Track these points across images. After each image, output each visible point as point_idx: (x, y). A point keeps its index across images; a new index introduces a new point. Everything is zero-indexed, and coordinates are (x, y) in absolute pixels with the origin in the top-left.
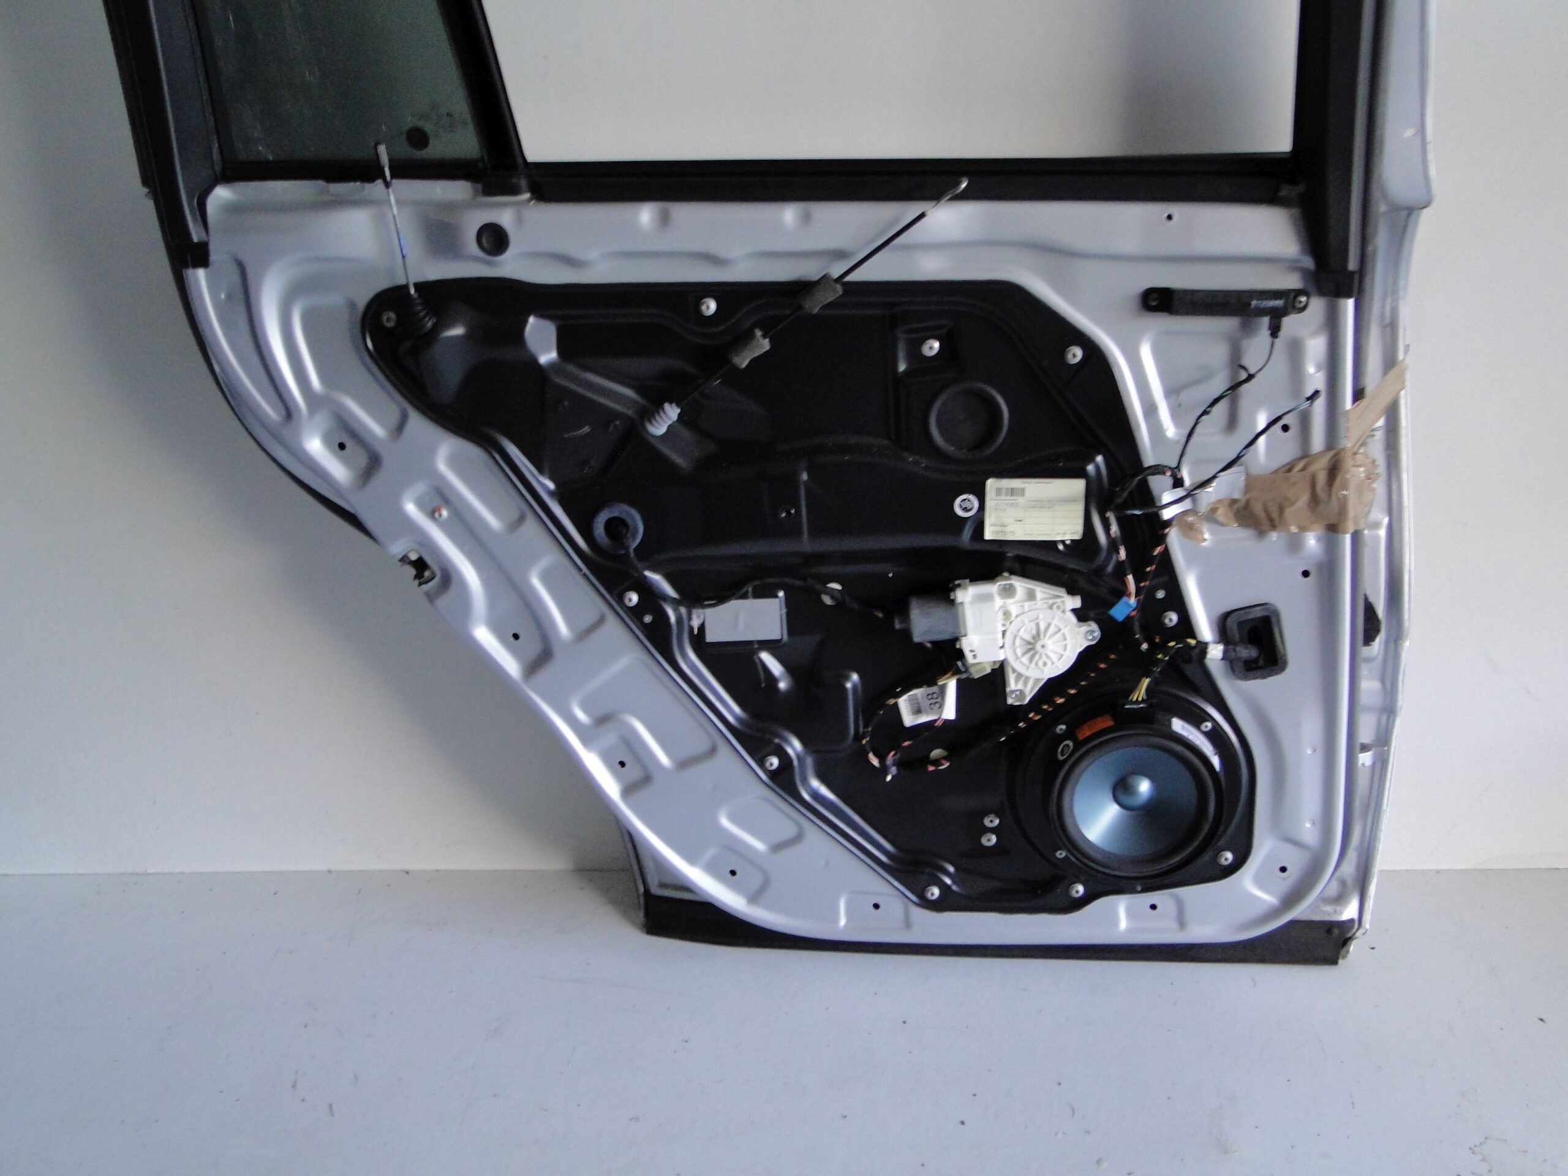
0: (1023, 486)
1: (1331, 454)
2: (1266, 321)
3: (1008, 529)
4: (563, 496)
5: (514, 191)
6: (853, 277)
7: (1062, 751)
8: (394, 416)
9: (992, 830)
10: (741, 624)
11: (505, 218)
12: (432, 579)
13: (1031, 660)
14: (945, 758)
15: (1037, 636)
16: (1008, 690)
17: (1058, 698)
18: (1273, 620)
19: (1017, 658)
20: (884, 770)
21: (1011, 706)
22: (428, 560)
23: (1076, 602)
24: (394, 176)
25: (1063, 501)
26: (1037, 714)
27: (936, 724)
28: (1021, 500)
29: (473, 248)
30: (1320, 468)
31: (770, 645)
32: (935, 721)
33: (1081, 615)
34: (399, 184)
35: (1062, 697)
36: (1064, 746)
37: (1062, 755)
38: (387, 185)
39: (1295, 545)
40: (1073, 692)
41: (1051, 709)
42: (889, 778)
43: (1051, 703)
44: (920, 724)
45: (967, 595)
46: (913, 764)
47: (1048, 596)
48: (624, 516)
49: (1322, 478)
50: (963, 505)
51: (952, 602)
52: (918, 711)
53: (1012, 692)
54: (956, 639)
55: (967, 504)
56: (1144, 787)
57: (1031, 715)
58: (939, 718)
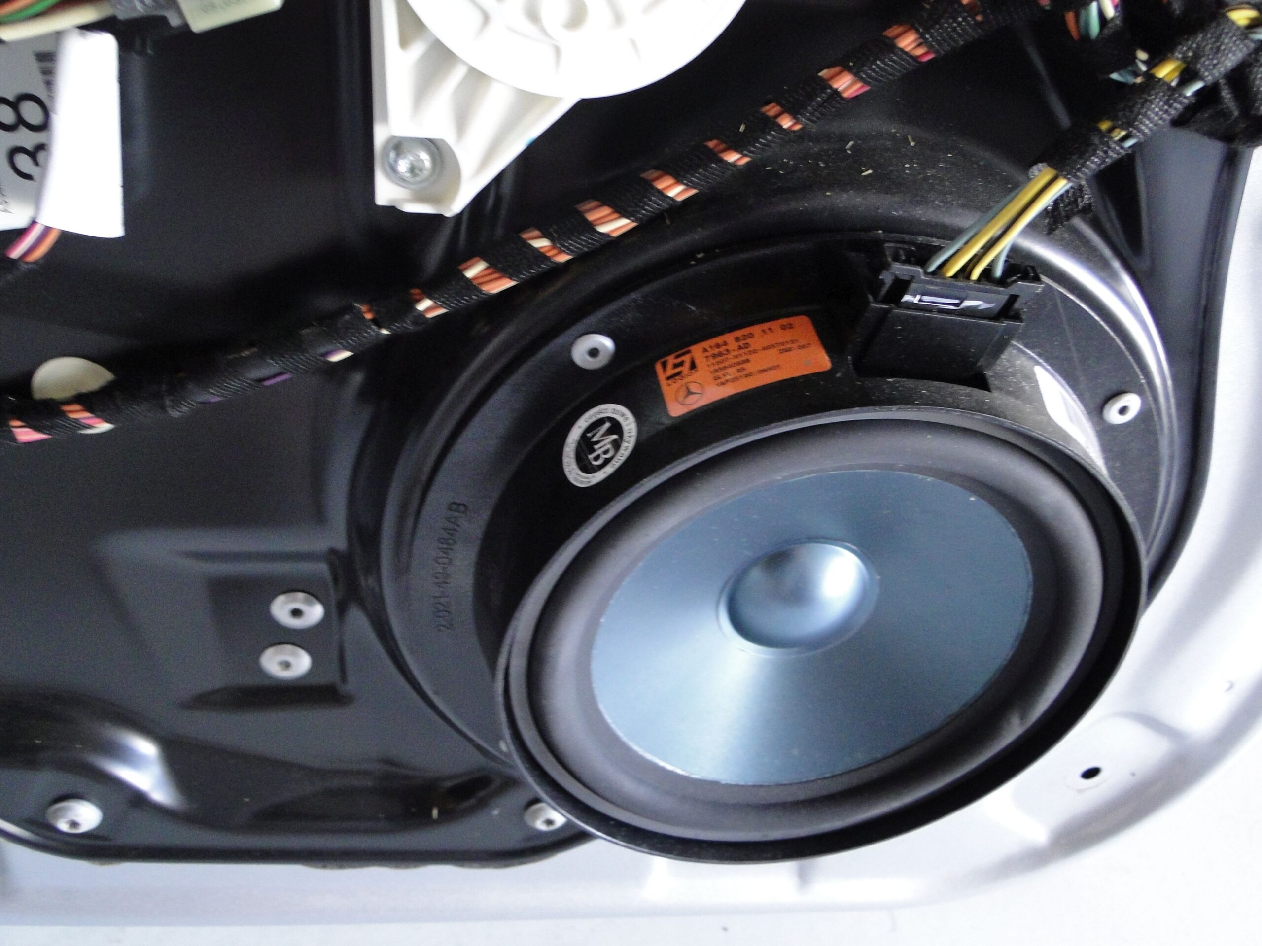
7: (586, 445)
16: (381, 135)
17: (606, 211)
21: (392, 211)
26: (499, 267)
27: (16, 253)
32: (18, 234)
35: (623, 213)
36: (595, 425)
37: (586, 467)
40: (677, 191)
41: (563, 258)
53: (398, 146)
57: (475, 270)
58: (34, 223)
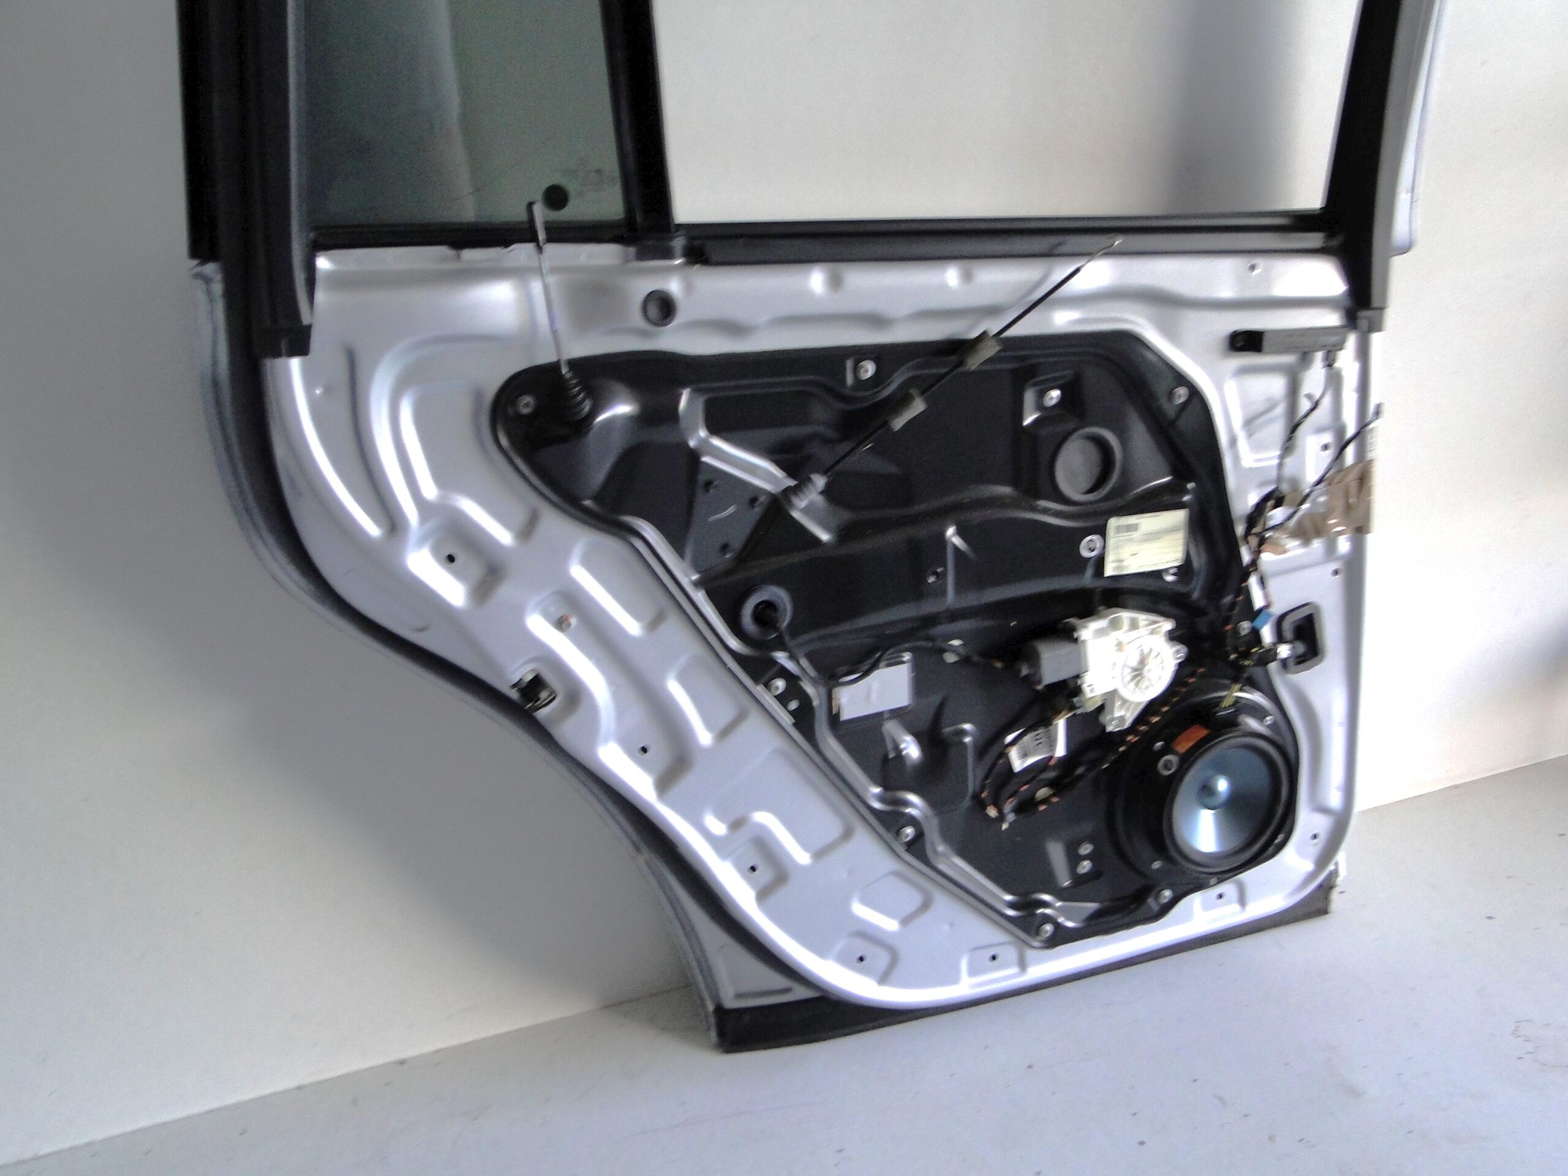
0: (1137, 521)
1: (1360, 465)
2: (1319, 356)
3: (1125, 564)
4: (709, 584)
5: (668, 254)
6: (1012, 332)
7: (1164, 766)
8: (520, 516)
9: (1085, 858)
10: (874, 697)
11: (674, 286)
12: (554, 698)
13: (1137, 684)
14: (1054, 795)
15: (1142, 662)
16: (1110, 718)
17: (1154, 717)
18: (1315, 616)
19: (1125, 686)
20: (1001, 818)
21: (1110, 733)
22: (549, 677)
23: (1168, 625)
24: (551, 239)
25: (1168, 532)
26: (1135, 736)
27: (1046, 763)
28: (1135, 535)
29: (637, 319)
30: (1352, 476)
31: (897, 714)
32: (1046, 759)
33: (1173, 637)
34: (551, 249)
35: (1158, 717)
36: (1165, 761)
37: (1168, 770)
38: (540, 249)
39: (1331, 549)
40: (1168, 709)
41: (1148, 729)
42: (1005, 826)
43: (1147, 723)
44: (1027, 767)
45: (1089, 631)
46: (1026, 807)
47: (1147, 622)
48: (773, 599)
49: (1353, 486)
50: (1088, 548)
51: (1076, 640)
52: (1024, 755)
53: (1113, 720)
54: (1078, 677)
55: (1092, 545)
56: (1222, 785)
57: (1129, 738)
58: (1049, 757)
